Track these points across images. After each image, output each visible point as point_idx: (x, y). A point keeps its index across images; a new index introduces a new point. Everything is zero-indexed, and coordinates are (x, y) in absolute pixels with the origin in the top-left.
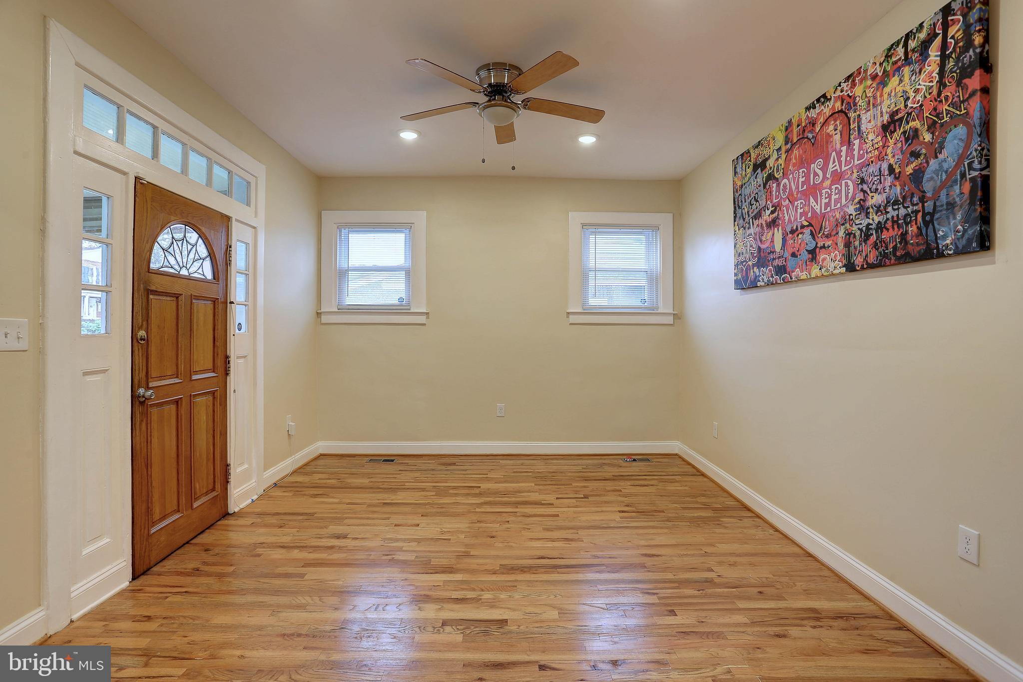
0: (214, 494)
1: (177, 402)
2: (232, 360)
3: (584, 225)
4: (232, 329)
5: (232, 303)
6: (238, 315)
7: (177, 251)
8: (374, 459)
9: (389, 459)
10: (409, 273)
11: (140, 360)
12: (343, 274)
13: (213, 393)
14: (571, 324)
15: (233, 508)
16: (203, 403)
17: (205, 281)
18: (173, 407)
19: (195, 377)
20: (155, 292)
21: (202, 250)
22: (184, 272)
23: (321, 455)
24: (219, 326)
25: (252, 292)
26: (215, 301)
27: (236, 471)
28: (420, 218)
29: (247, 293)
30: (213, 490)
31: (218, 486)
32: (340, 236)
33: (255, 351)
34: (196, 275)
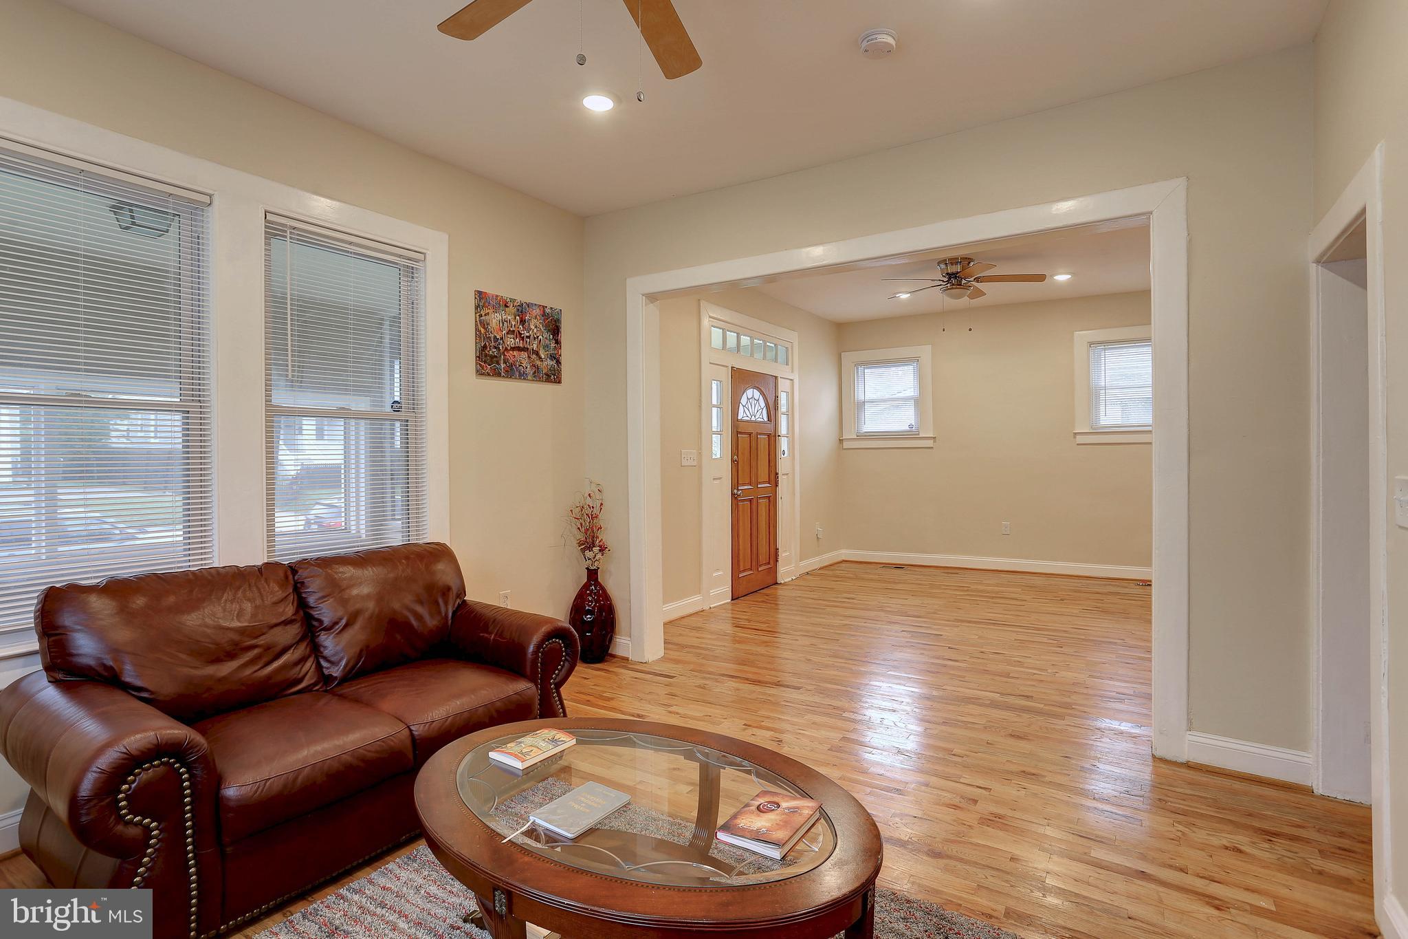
0: (770, 566)
1: (750, 500)
2: (780, 475)
3: (1091, 344)
4: (780, 455)
5: (779, 436)
6: (784, 444)
7: (750, 406)
8: (886, 566)
9: (899, 567)
10: (918, 402)
11: (734, 469)
12: (861, 405)
13: (769, 497)
14: (1078, 444)
15: (780, 580)
16: (763, 502)
17: (764, 423)
18: (749, 503)
19: (759, 486)
20: (741, 433)
21: (763, 404)
22: (753, 419)
23: (844, 561)
24: (772, 453)
25: (791, 426)
26: (769, 435)
27: (782, 555)
28: (925, 352)
29: (788, 428)
30: (769, 563)
31: (772, 562)
32: (858, 373)
33: (794, 470)
34: (759, 419)
